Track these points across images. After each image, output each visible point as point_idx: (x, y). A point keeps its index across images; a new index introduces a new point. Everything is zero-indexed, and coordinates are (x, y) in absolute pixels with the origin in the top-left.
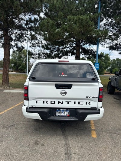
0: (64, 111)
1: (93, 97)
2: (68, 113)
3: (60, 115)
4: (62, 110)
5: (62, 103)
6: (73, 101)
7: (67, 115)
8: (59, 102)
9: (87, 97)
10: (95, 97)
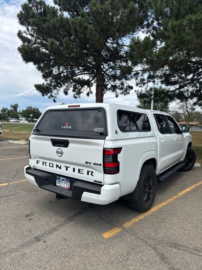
0: (64, 180)
1: (94, 164)
2: (68, 184)
3: (60, 185)
4: (62, 178)
5: (60, 168)
6: (72, 167)
7: (67, 187)
8: (57, 166)
9: (87, 163)
10: (97, 164)
